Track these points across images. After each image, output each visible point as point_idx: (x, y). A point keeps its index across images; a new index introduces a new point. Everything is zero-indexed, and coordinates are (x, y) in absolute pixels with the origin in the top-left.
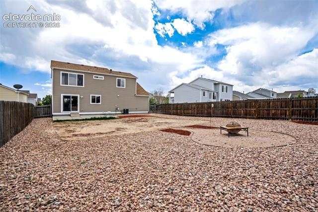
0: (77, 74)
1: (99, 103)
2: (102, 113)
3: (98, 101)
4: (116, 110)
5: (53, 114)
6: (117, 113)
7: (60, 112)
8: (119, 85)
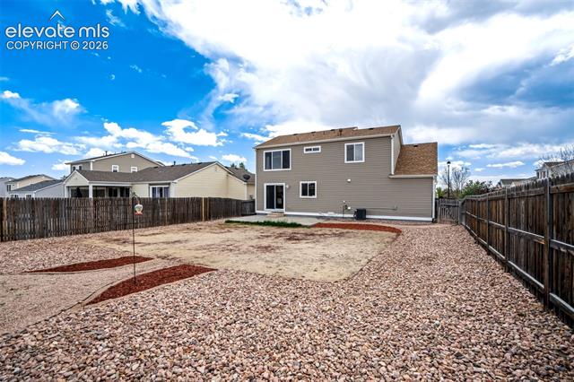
0: (282, 150)
1: (313, 197)
2: (318, 214)
3: (312, 193)
4: (345, 209)
5: (257, 212)
6: (346, 216)
7: (263, 210)
8: (350, 157)
